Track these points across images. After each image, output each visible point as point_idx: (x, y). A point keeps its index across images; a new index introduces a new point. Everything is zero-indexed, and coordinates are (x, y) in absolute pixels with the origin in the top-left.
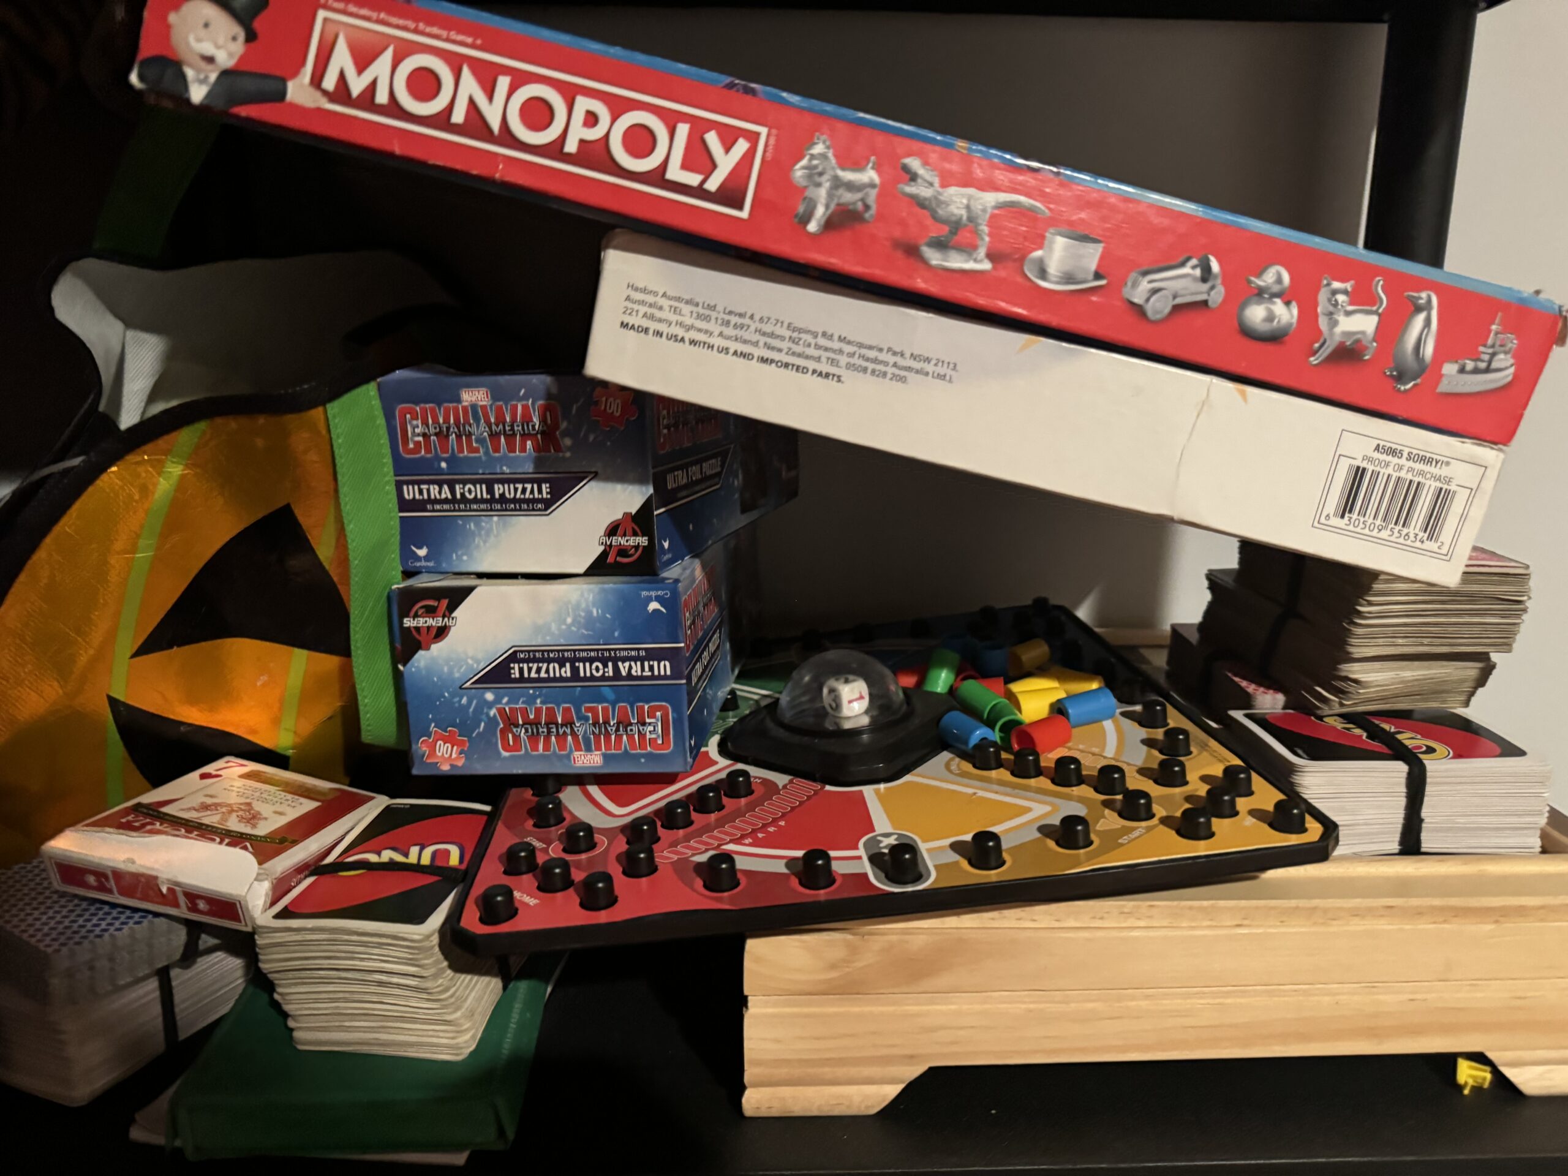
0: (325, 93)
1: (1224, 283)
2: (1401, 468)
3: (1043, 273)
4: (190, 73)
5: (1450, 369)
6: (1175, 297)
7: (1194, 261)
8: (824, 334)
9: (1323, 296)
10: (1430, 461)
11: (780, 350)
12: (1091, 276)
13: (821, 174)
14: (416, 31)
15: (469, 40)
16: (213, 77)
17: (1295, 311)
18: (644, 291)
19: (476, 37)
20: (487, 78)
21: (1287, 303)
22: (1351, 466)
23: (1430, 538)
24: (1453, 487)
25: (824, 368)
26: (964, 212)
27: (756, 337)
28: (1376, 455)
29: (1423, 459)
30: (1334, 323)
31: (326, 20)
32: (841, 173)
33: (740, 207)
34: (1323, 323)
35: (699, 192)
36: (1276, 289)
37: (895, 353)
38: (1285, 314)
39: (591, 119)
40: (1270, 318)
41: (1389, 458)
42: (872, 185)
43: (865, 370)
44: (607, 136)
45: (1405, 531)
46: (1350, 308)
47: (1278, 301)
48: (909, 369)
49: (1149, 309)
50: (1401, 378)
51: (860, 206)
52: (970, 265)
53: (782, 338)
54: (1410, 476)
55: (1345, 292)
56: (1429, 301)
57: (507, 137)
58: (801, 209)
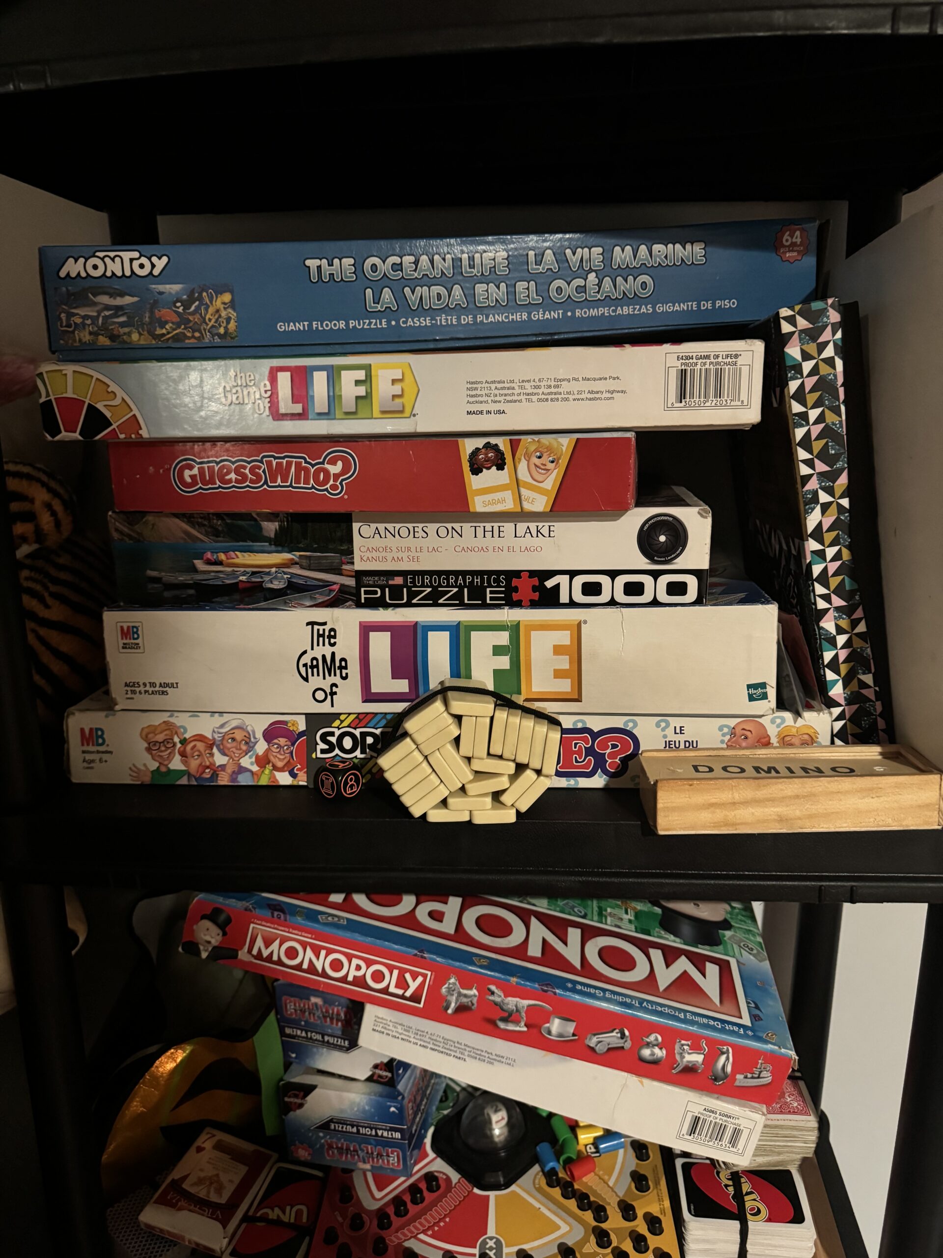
0: (253, 956)
1: (631, 1040)
2: (716, 1118)
3: (549, 1033)
4: (201, 948)
5: (739, 1077)
6: (609, 1044)
7: (617, 1031)
8: (458, 1043)
9: (677, 1047)
10: (730, 1117)
11: (439, 1046)
12: (571, 1035)
13: (453, 991)
14: (289, 932)
15: (310, 936)
16: (210, 949)
17: (664, 1052)
18: (382, 1018)
19: (312, 935)
20: (317, 951)
21: (661, 1049)
22: (693, 1116)
23: (733, 1146)
24: (741, 1128)
25: (459, 1055)
26: (515, 1008)
27: (429, 1040)
28: (704, 1112)
29: (726, 1116)
30: (683, 1057)
31: (253, 928)
32: (461, 990)
33: (420, 1003)
34: (678, 1057)
35: (403, 997)
36: (655, 1043)
37: (488, 1053)
38: (660, 1053)
39: (358, 968)
40: (653, 1054)
41: (711, 1114)
42: (475, 996)
43: (476, 1058)
44: (365, 975)
45: (720, 1143)
46: (690, 1051)
47: (656, 1047)
48: (495, 1060)
49: (597, 1049)
50: (716, 1079)
51: (470, 1003)
52: (518, 1029)
53: (440, 1042)
54: (721, 1122)
55: (688, 1045)
56: (728, 1050)
57: (324, 974)
58: (445, 1004)
